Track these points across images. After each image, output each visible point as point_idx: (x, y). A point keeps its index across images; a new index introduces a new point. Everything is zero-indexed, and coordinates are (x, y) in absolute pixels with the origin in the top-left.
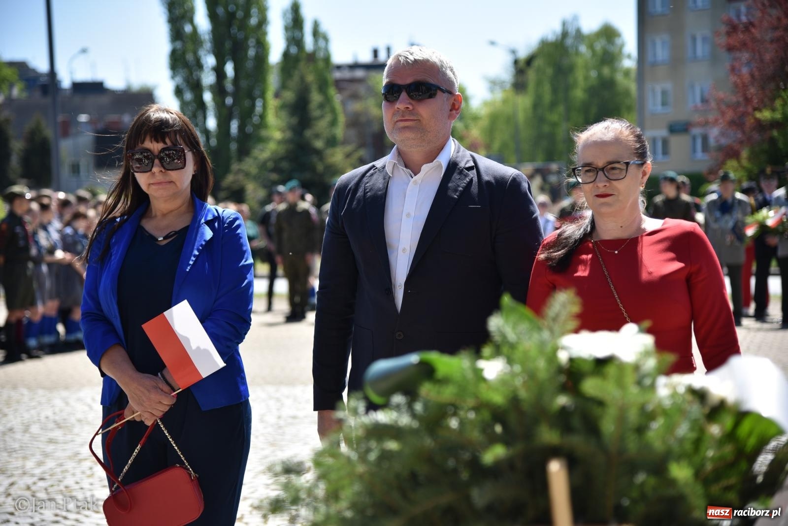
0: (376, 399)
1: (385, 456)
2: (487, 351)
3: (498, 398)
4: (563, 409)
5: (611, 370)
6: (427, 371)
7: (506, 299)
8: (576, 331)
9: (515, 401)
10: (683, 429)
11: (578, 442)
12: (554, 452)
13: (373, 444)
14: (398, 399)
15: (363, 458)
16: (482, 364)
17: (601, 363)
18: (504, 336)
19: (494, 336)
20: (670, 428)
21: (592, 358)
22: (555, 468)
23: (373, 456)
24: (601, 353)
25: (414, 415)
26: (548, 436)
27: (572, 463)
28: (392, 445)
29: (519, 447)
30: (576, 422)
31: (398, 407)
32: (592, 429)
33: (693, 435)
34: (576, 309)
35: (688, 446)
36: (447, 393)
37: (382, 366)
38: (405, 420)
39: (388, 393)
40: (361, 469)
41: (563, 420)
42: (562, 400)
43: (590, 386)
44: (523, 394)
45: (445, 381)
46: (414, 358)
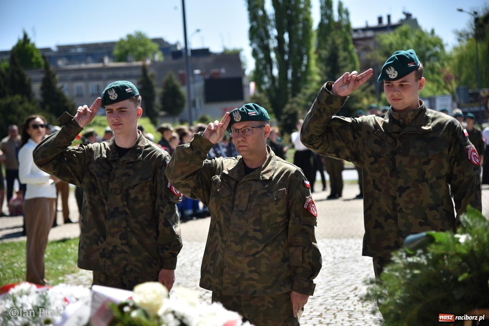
0: (410, 252)
1: (414, 276)
2: (459, 230)
3: (464, 251)
6: (431, 240)
7: (469, 207)
9: (472, 252)
13: (408, 271)
14: (419, 251)
15: (404, 277)
16: (457, 236)
18: (467, 223)
19: (462, 223)
23: (409, 276)
25: (427, 258)
28: (416, 272)
31: (419, 256)
36: (440, 250)
37: (411, 237)
38: (423, 260)
39: (415, 249)
40: (402, 281)
44: (476, 249)
45: (440, 243)
46: (424, 234)
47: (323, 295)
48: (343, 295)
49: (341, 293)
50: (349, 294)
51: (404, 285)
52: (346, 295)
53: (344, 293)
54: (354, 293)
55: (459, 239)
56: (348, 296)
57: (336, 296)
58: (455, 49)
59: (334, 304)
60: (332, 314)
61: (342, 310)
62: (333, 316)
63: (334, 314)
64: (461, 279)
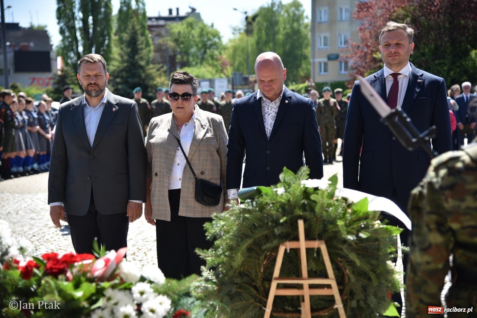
0: (241, 201)
1: (245, 219)
2: (278, 185)
3: (283, 201)
4: (304, 203)
5: (319, 191)
6: (259, 192)
7: (285, 168)
8: (307, 179)
9: (289, 201)
10: (340, 210)
11: (308, 214)
12: (300, 217)
13: (242, 215)
14: (248, 201)
17: (316, 189)
18: (284, 180)
20: (336, 210)
21: (313, 188)
22: (301, 223)
23: (241, 219)
24: (315, 186)
25: (253, 206)
26: (299, 212)
27: (305, 221)
28: (247, 215)
29: (289, 216)
30: (307, 208)
31: (248, 203)
32: (312, 210)
33: (343, 212)
34: (308, 172)
35: (341, 215)
38: (250, 208)
40: (237, 223)
41: (303, 207)
42: (304, 201)
43: (313, 197)
44: (291, 199)
45: (264, 195)
46: (255, 188)
47: (135, 238)
51: (238, 225)
55: (276, 191)
57: (145, 239)
58: (230, 41)
59: (144, 245)
60: (143, 252)
61: (151, 249)
62: (144, 254)
63: (145, 253)
64: (281, 221)
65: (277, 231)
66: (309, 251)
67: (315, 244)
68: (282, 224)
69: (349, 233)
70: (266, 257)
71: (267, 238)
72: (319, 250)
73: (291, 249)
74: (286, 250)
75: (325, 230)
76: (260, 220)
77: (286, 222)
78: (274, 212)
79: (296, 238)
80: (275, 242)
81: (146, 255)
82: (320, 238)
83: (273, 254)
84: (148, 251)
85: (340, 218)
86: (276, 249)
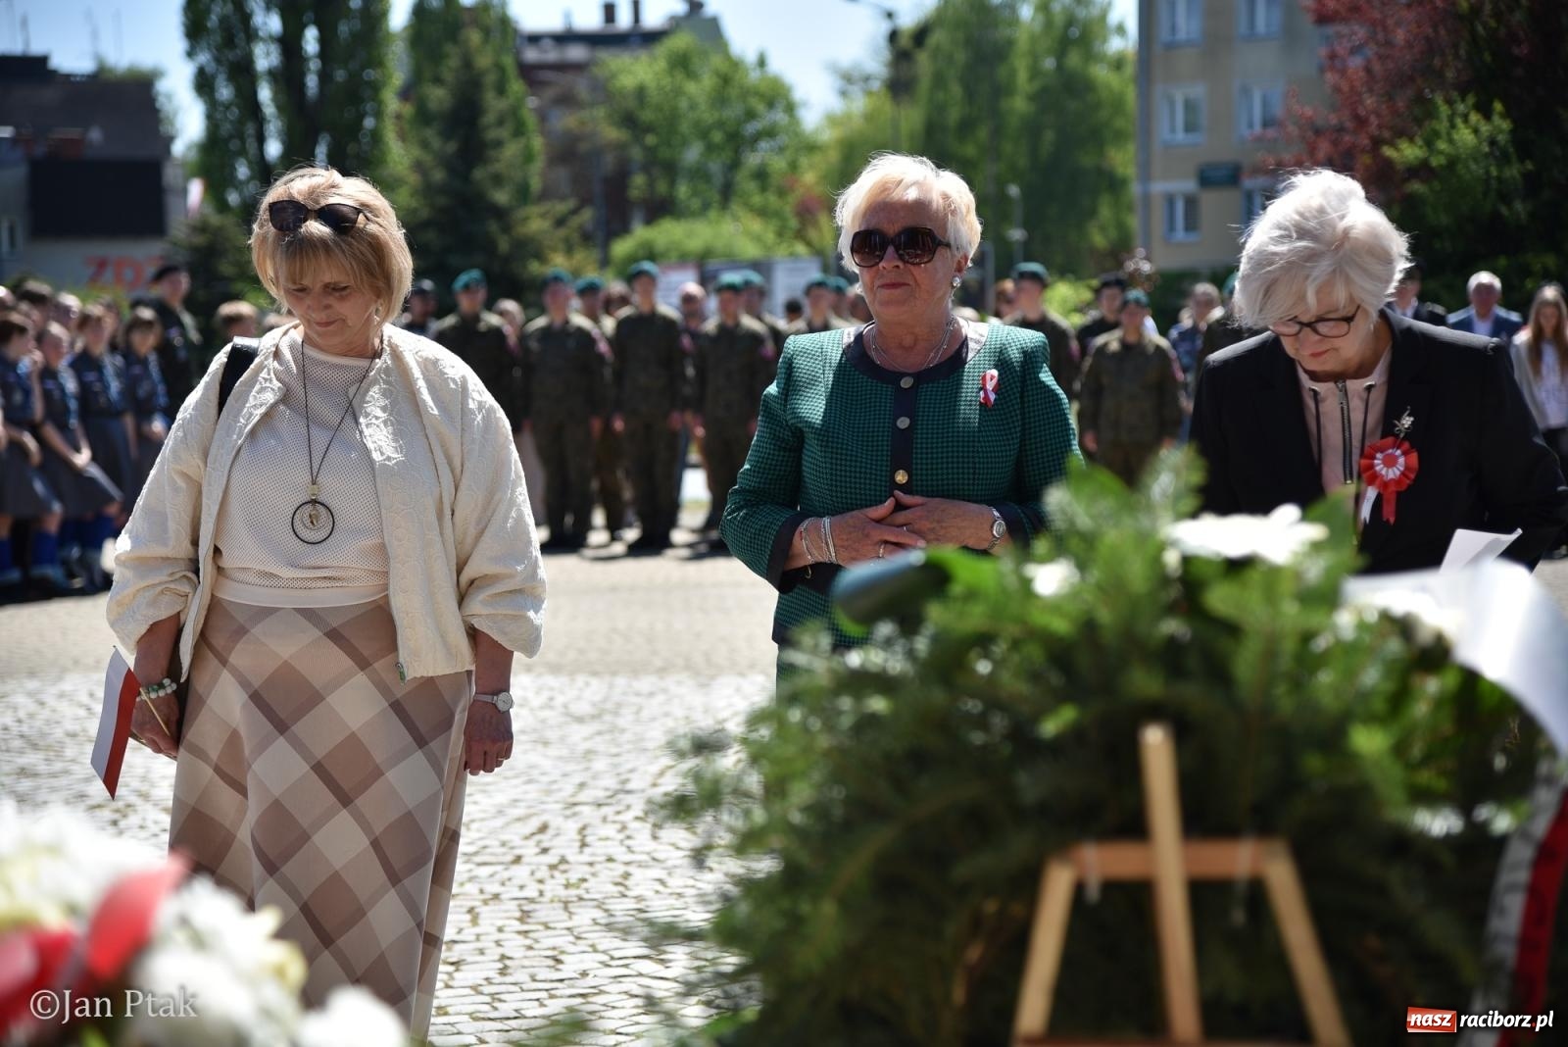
0: (851, 628)
1: (867, 723)
2: (1041, 546)
3: (1060, 626)
4: (1172, 642)
5: (1254, 576)
6: (935, 579)
7: (1076, 459)
9: (1089, 627)
10: (1371, 676)
11: (1192, 694)
12: (1154, 712)
13: (846, 703)
14: (885, 629)
15: (829, 726)
16: (1030, 569)
17: (1237, 567)
18: (1072, 523)
19: (1053, 521)
20: (1350, 674)
21: (1219, 559)
22: (1155, 739)
23: (846, 722)
24: (1235, 550)
25: (910, 654)
26: (1145, 683)
27: (1183, 733)
28: (878, 704)
29: (1096, 704)
30: (1193, 662)
31: (888, 644)
32: (1219, 674)
33: (1388, 687)
35: (1379, 705)
36: (975, 618)
38: (894, 663)
39: (870, 619)
40: (824, 742)
41: (1171, 657)
42: (1173, 627)
43: (1220, 600)
44: (1105, 616)
45: (972, 595)
48: (503, 850)
49: (493, 842)
50: (521, 847)
51: (827, 753)
52: (512, 848)
53: (503, 844)
54: (539, 842)
56: (518, 852)
57: (476, 853)
58: (832, 120)
59: (471, 879)
60: (465, 910)
61: (496, 897)
62: (468, 917)
63: (471, 910)
64: (1051, 727)
65: (1031, 785)
66: (1204, 894)
67: (1239, 859)
68: (1056, 748)
69: (1425, 797)
70: (977, 924)
71: (979, 824)
72: (1257, 894)
73: (1111, 887)
74: (1079, 889)
75: (1290, 783)
76: (945, 724)
77: (1074, 736)
78: (1013, 685)
79: (1134, 827)
80: (1019, 845)
81: (475, 921)
82: (1262, 823)
83: (1017, 909)
84: (485, 902)
85: (1372, 719)
86: (1027, 885)
